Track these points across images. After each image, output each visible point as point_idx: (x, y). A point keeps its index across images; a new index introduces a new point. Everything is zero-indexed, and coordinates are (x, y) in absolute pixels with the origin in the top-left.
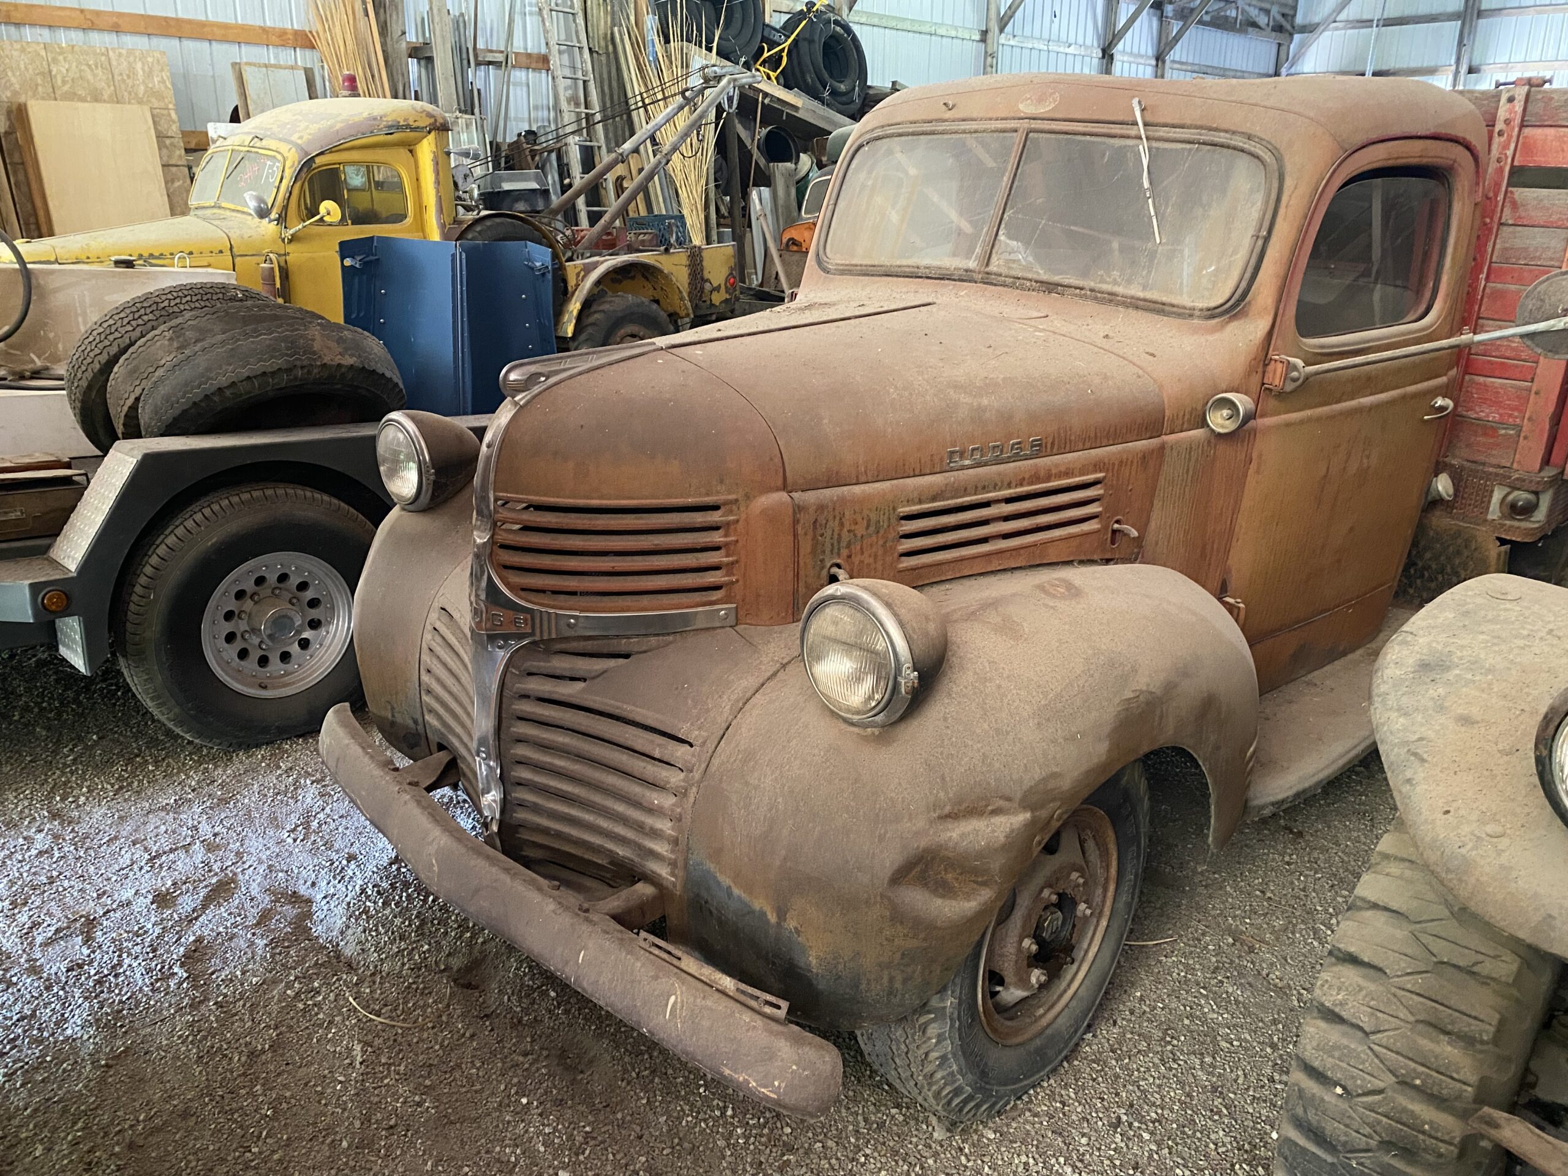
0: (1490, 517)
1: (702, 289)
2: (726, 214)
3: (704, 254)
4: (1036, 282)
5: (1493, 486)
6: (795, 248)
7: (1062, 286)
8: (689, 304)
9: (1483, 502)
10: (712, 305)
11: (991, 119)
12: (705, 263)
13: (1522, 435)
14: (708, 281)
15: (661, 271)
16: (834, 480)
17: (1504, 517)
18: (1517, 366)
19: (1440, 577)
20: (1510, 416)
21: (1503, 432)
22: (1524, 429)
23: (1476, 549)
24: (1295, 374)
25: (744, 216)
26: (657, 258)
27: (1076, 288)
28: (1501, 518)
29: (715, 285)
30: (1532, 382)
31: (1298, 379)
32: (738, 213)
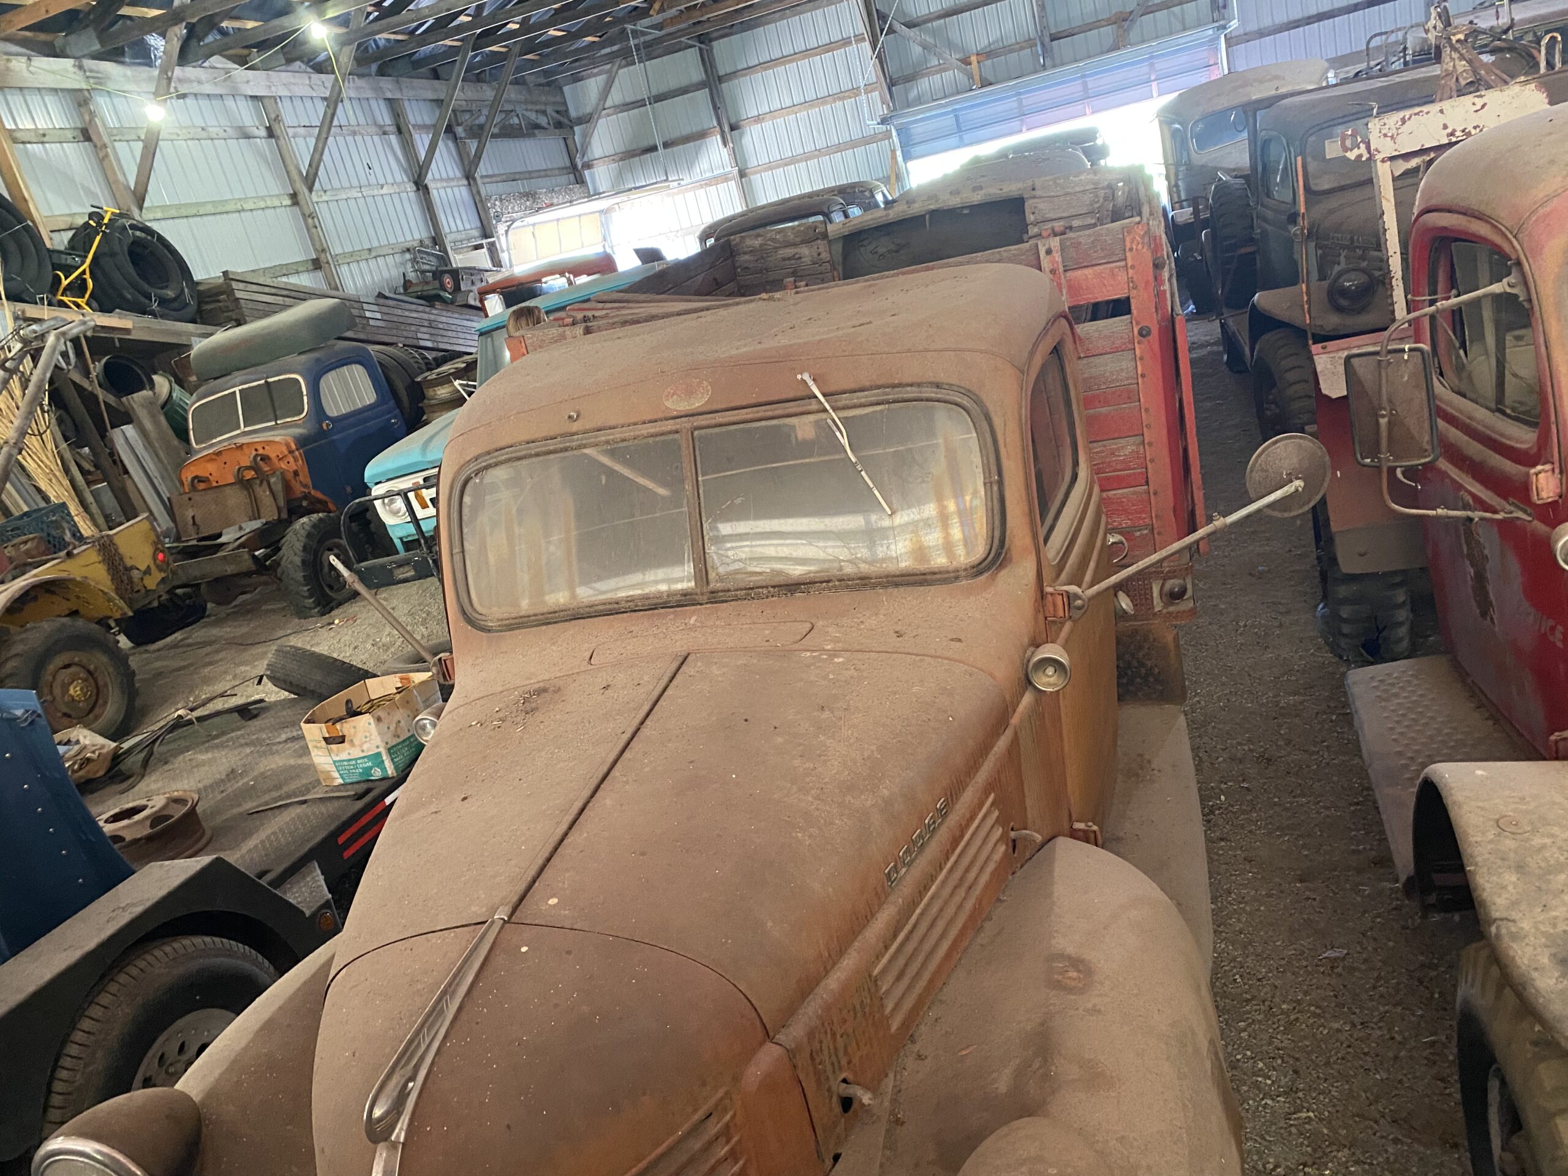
0: (1157, 609)
1: (130, 579)
2: (92, 469)
3: (116, 540)
4: (774, 587)
5: (1151, 583)
6: (202, 486)
7: (804, 584)
8: (122, 603)
9: (1147, 599)
10: (148, 591)
11: (635, 424)
12: (122, 550)
13: (1156, 531)
14: (133, 568)
15: (72, 580)
17: (1166, 605)
18: (1129, 476)
19: (1129, 672)
20: (1140, 518)
21: (1138, 534)
22: (1155, 526)
23: (1155, 640)
24: (1079, 602)
25: (114, 462)
26: (62, 566)
27: (821, 582)
28: (1164, 608)
29: (143, 568)
30: (1147, 483)
32: (106, 463)
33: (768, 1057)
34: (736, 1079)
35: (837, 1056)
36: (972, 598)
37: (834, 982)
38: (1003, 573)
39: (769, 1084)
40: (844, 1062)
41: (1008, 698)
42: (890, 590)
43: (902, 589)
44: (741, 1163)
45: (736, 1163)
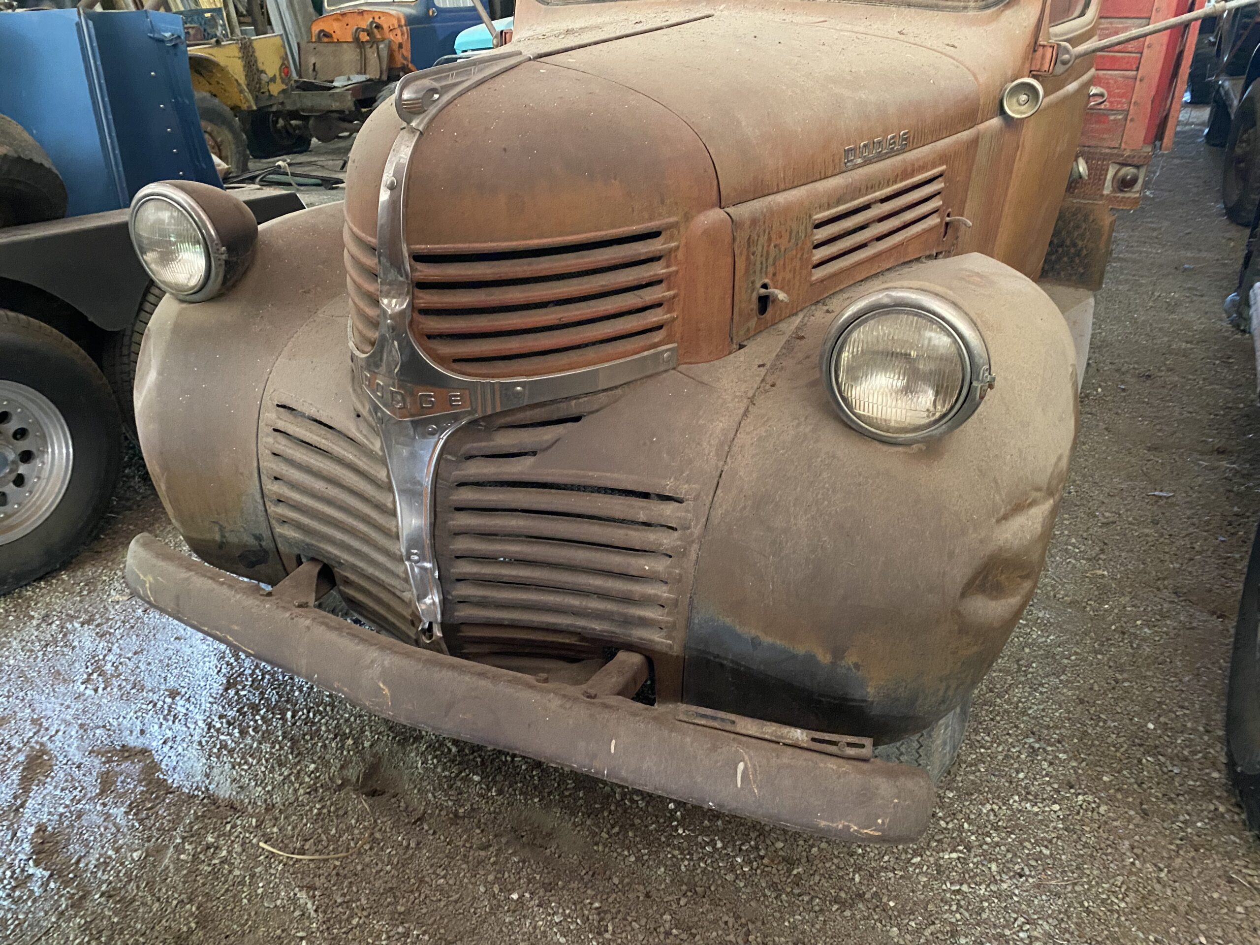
0: (1106, 192)
1: (260, 80)
2: (245, 13)
3: (255, 44)
5: (1108, 165)
6: (326, 40)
8: (250, 97)
9: (1100, 180)
10: (271, 96)
12: (257, 54)
13: (1129, 118)
14: (263, 72)
15: (216, 65)
16: (760, 191)
17: (1114, 191)
18: (1124, 58)
19: (1060, 250)
20: (1119, 102)
21: (1112, 118)
22: (1131, 112)
23: (1093, 221)
24: (1066, 57)
25: (263, 13)
26: (210, 51)
28: (1112, 192)
29: (271, 75)
30: (1137, 69)
31: (1069, 61)
32: (256, 9)
33: (715, 215)
34: (687, 218)
35: (767, 260)
36: (974, 28)
37: (781, 199)
38: (1008, 13)
39: (711, 235)
40: (771, 270)
41: (981, 102)
42: (902, 8)
43: (913, 10)
44: (672, 293)
45: (669, 290)
